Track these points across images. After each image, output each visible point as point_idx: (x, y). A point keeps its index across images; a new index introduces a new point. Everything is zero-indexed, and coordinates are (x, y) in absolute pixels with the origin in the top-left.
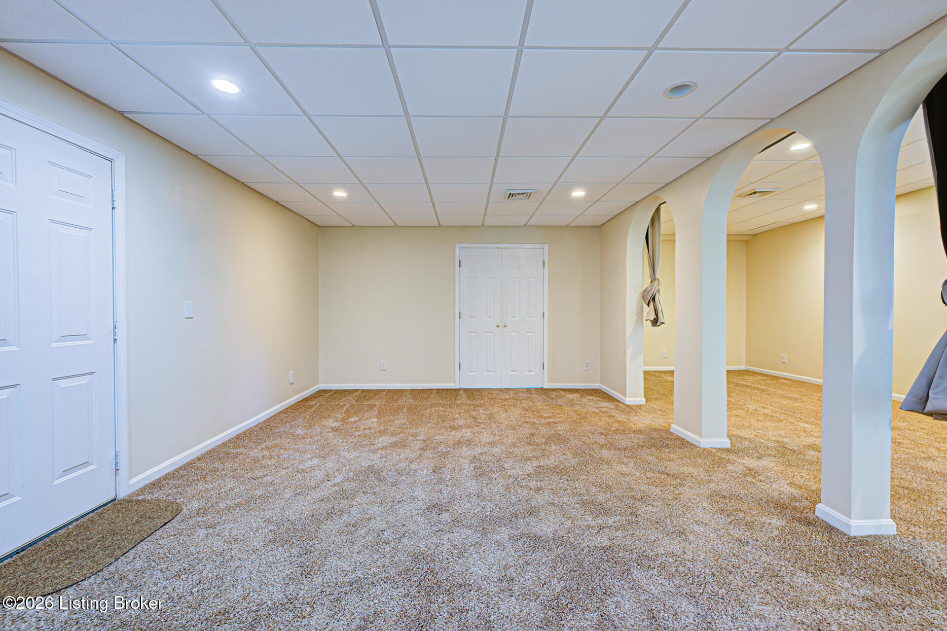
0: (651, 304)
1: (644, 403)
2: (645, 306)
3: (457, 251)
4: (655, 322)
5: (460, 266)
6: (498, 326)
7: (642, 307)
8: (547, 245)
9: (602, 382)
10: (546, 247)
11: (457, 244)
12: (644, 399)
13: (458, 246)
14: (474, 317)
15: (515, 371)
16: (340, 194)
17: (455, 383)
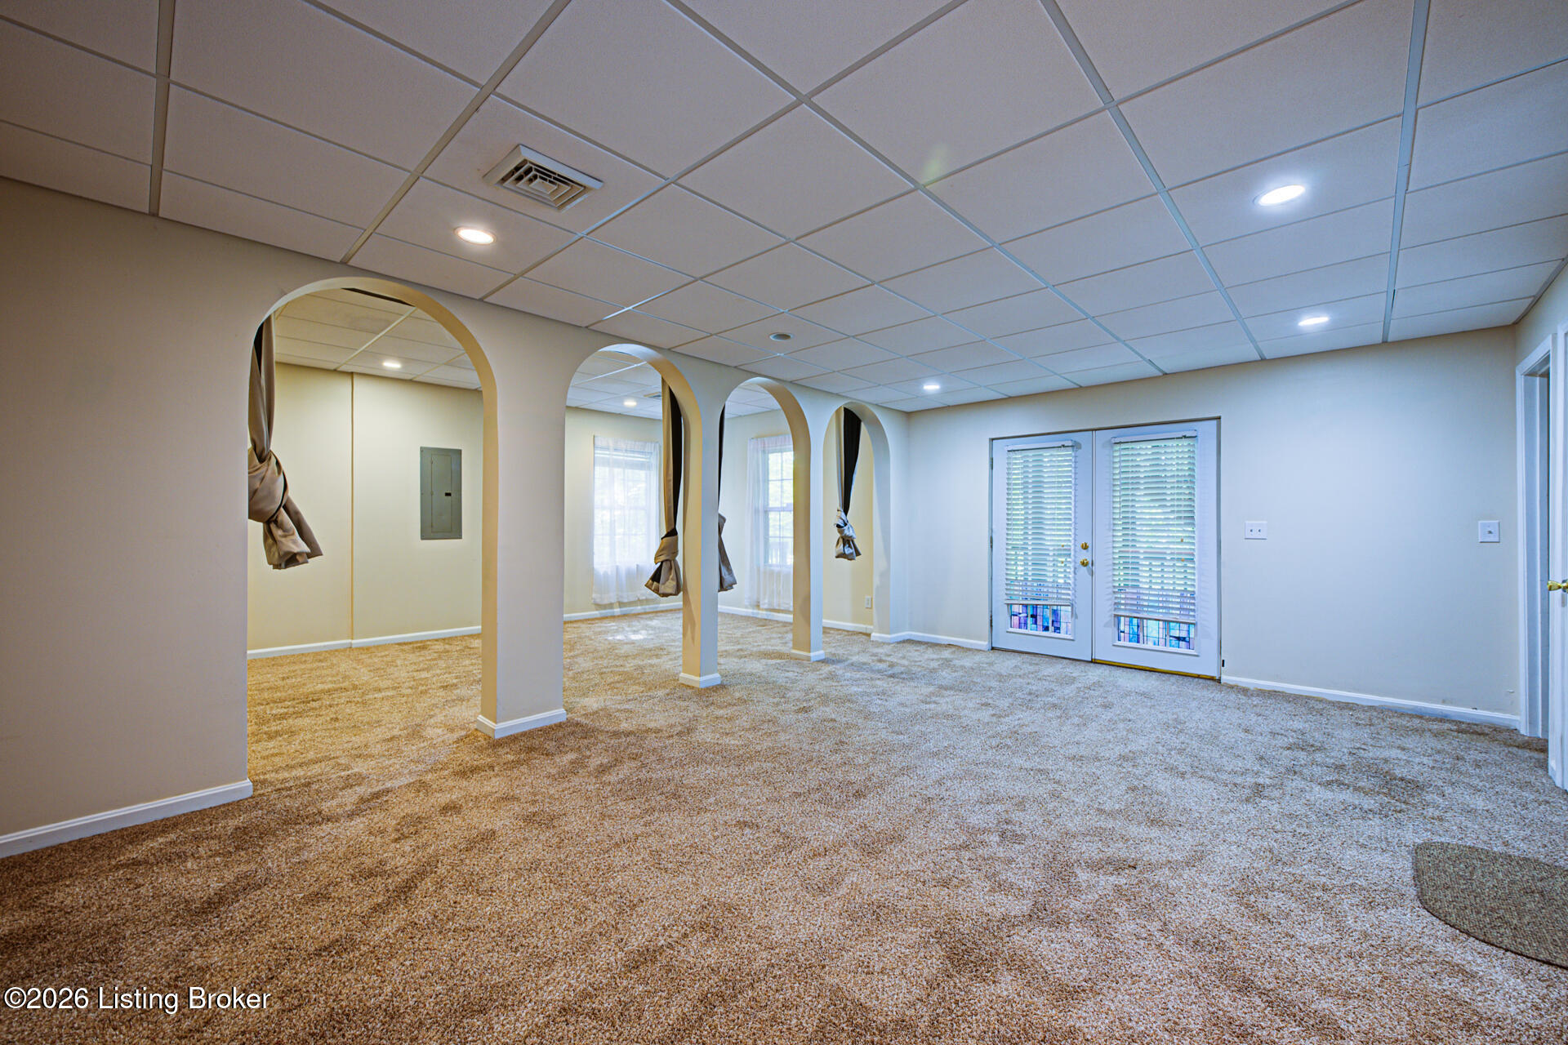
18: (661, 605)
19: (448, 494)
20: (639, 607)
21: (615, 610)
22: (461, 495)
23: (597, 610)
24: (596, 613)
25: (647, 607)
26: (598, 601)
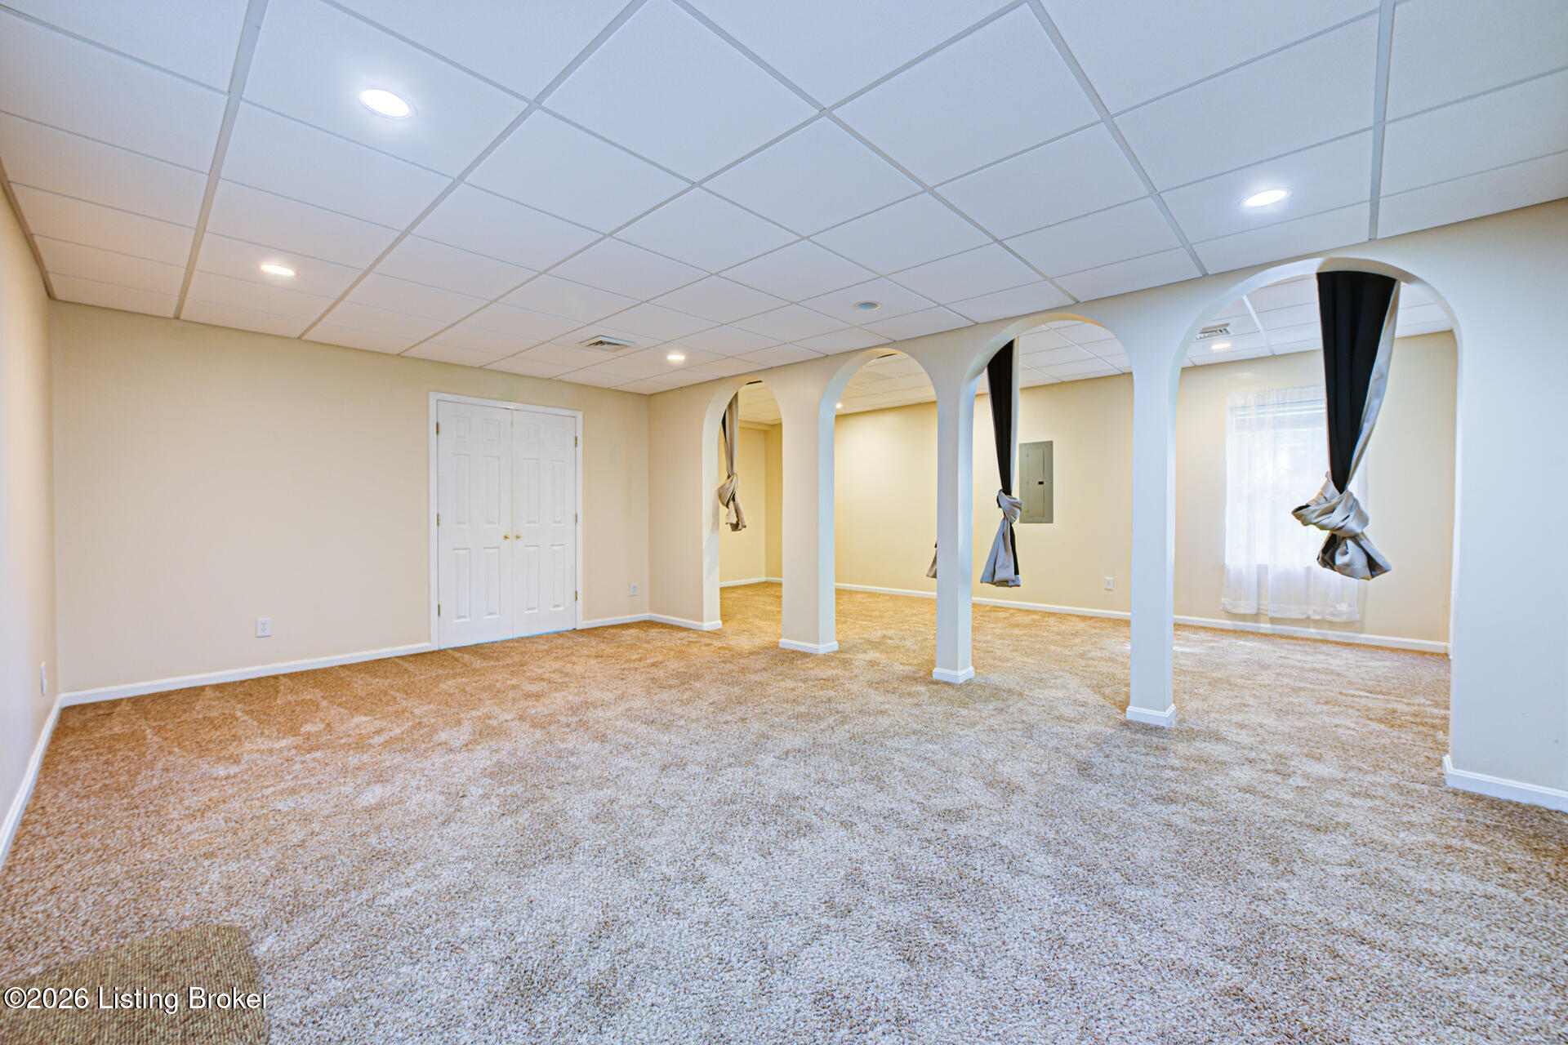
0: (731, 503)
1: (721, 626)
2: (723, 508)
3: (433, 404)
4: (735, 527)
5: (437, 433)
6: (506, 537)
7: (718, 508)
8: (581, 413)
9: (652, 610)
10: (580, 415)
11: (431, 393)
12: (720, 622)
13: (433, 397)
14: (464, 523)
15: (533, 609)
16: (277, 269)
17: (429, 642)
18: (1363, 636)
19: (1041, 483)
20: (1313, 630)
21: (1262, 625)
22: (1052, 483)
23: (1228, 619)
24: (1228, 624)
25: (1330, 632)
26: (1229, 607)
